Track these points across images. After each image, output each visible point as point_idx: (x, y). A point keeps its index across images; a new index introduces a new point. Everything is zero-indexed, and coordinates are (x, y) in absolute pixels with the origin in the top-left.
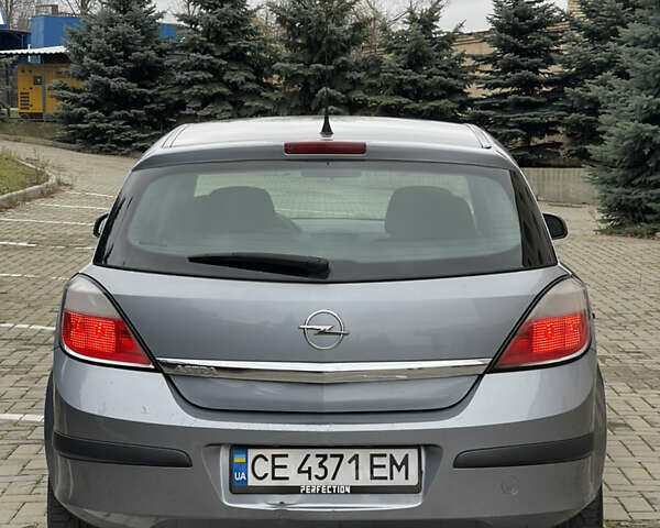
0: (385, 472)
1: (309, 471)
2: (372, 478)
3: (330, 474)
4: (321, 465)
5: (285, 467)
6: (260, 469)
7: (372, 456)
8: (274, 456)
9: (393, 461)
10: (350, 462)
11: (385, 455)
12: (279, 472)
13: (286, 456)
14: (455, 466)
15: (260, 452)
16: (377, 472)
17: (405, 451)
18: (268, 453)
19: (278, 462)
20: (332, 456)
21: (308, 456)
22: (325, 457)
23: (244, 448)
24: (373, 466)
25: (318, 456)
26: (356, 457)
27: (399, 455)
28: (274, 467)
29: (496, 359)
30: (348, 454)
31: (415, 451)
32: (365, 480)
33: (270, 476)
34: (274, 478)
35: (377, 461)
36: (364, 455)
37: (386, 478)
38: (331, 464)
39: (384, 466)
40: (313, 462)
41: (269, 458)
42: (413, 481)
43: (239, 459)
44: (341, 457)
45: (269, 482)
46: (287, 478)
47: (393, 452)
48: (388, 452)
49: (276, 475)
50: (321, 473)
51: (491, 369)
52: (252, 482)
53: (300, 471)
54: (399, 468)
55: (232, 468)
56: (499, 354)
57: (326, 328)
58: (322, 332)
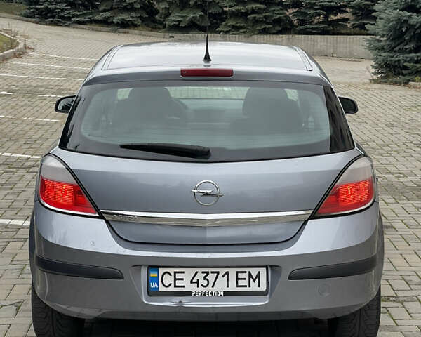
0: (245, 283)
1: (198, 282)
2: (238, 286)
3: (211, 284)
4: (205, 278)
5: (182, 279)
6: (167, 281)
7: (238, 272)
8: (175, 273)
9: (250, 276)
10: (223, 276)
11: (245, 272)
12: (178, 283)
13: (183, 272)
14: (289, 279)
15: (167, 270)
16: (240, 283)
17: (258, 270)
18: (172, 271)
19: (178, 276)
20: (212, 272)
21: (197, 272)
22: (208, 273)
23: (156, 268)
24: (238, 279)
25: (203, 272)
26: (227, 273)
27: (254, 272)
28: (175, 279)
29: (316, 211)
30: (222, 271)
31: (265, 269)
32: (233, 288)
34: (175, 286)
35: (240, 276)
36: (232, 272)
37: (246, 286)
38: (211, 277)
39: (245, 279)
40: (200, 277)
42: (263, 288)
43: (153, 274)
44: (218, 273)
45: (172, 289)
46: (184, 287)
47: (251, 270)
48: (247, 270)
50: (205, 283)
51: (313, 217)
52: (162, 289)
53: (192, 282)
54: (254, 280)
55: (149, 280)
56: (318, 207)
57: (209, 192)
58: (205, 194)
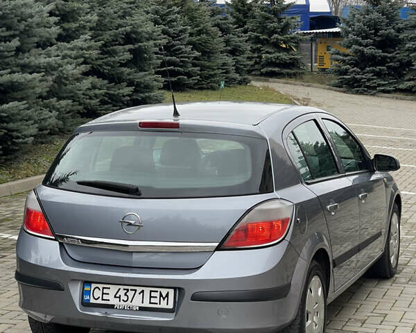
0: (157, 300)
1: (120, 297)
2: (150, 303)
3: (130, 300)
4: (125, 294)
5: (108, 294)
7: (151, 291)
8: (104, 288)
9: (161, 295)
10: (140, 294)
11: (157, 291)
12: (105, 297)
13: (109, 288)
14: (192, 300)
15: (97, 285)
16: (153, 300)
17: (167, 290)
18: (101, 286)
19: (105, 291)
20: (131, 290)
21: (119, 289)
22: (128, 290)
23: (89, 283)
24: (151, 297)
25: (124, 289)
26: (143, 291)
27: (164, 292)
28: (103, 294)
29: (221, 243)
30: (139, 289)
31: (173, 290)
32: (146, 304)
33: (101, 298)
34: (103, 300)
35: (153, 294)
36: (147, 290)
37: (157, 304)
38: (131, 294)
39: (156, 297)
40: (122, 293)
41: (101, 289)
42: (171, 306)
43: (87, 288)
44: (136, 290)
45: (100, 301)
46: (109, 300)
48: (159, 290)
50: (125, 298)
51: (218, 249)
52: (92, 301)
53: (115, 297)
54: (164, 299)
55: (83, 293)
56: (224, 240)
57: (133, 222)
58: (130, 224)
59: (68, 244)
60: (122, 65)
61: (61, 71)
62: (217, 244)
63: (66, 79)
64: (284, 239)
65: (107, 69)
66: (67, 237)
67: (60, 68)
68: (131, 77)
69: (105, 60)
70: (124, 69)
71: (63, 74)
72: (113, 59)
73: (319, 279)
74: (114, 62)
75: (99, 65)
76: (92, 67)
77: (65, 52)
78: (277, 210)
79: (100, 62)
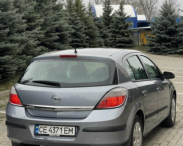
0: (67, 132)
1: (51, 131)
2: (65, 133)
3: (56, 132)
4: (54, 130)
5: (46, 130)
6: (41, 130)
7: (65, 128)
8: (44, 127)
9: (69, 130)
10: (60, 129)
11: (68, 128)
12: (45, 131)
13: (47, 127)
14: (83, 131)
15: (41, 126)
16: (66, 132)
17: (72, 127)
18: (43, 126)
19: (45, 128)
20: (56, 128)
21: (51, 127)
22: (55, 128)
23: (38, 125)
24: (65, 130)
25: (53, 127)
26: (61, 128)
27: (71, 128)
28: (44, 130)
29: (96, 106)
30: (60, 127)
31: (75, 127)
32: (63, 134)
34: (44, 132)
35: (66, 129)
36: (63, 128)
37: (68, 133)
38: (56, 129)
39: (67, 131)
40: (52, 129)
41: (43, 128)
42: (74, 134)
43: (37, 127)
44: (58, 128)
45: (42, 133)
46: (46, 132)
47: (70, 127)
48: (68, 127)
49: (44, 131)
50: (54, 131)
51: (94, 109)
52: (39, 133)
53: (49, 131)
54: (71, 131)
55: (35, 129)
56: (97, 105)
57: (57, 98)
58: (56, 99)
59: (28, 108)
60: (55, 41)
61: (28, 43)
62: (94, 107)
63: (30, 46)
64: (123, 104)
65: (48, 43)
66: (28, 105)
67: (27, 42)
68: (59, 47)
69: (47, 39)
70: (55, 43)
71: (29, 44)
72: (51, 39)
73: (139, 123)
74: (51, 40)
75: (45, 41)
76: (42, 42)
77: (29, 35)
78: (120, 92)
79: (45, 40)
